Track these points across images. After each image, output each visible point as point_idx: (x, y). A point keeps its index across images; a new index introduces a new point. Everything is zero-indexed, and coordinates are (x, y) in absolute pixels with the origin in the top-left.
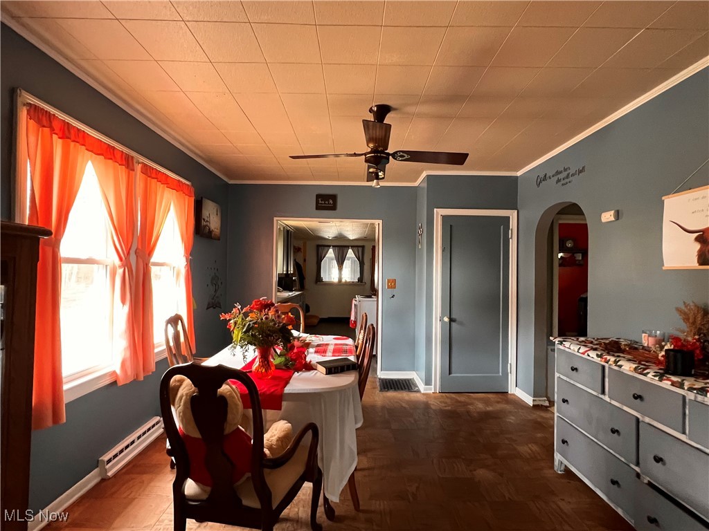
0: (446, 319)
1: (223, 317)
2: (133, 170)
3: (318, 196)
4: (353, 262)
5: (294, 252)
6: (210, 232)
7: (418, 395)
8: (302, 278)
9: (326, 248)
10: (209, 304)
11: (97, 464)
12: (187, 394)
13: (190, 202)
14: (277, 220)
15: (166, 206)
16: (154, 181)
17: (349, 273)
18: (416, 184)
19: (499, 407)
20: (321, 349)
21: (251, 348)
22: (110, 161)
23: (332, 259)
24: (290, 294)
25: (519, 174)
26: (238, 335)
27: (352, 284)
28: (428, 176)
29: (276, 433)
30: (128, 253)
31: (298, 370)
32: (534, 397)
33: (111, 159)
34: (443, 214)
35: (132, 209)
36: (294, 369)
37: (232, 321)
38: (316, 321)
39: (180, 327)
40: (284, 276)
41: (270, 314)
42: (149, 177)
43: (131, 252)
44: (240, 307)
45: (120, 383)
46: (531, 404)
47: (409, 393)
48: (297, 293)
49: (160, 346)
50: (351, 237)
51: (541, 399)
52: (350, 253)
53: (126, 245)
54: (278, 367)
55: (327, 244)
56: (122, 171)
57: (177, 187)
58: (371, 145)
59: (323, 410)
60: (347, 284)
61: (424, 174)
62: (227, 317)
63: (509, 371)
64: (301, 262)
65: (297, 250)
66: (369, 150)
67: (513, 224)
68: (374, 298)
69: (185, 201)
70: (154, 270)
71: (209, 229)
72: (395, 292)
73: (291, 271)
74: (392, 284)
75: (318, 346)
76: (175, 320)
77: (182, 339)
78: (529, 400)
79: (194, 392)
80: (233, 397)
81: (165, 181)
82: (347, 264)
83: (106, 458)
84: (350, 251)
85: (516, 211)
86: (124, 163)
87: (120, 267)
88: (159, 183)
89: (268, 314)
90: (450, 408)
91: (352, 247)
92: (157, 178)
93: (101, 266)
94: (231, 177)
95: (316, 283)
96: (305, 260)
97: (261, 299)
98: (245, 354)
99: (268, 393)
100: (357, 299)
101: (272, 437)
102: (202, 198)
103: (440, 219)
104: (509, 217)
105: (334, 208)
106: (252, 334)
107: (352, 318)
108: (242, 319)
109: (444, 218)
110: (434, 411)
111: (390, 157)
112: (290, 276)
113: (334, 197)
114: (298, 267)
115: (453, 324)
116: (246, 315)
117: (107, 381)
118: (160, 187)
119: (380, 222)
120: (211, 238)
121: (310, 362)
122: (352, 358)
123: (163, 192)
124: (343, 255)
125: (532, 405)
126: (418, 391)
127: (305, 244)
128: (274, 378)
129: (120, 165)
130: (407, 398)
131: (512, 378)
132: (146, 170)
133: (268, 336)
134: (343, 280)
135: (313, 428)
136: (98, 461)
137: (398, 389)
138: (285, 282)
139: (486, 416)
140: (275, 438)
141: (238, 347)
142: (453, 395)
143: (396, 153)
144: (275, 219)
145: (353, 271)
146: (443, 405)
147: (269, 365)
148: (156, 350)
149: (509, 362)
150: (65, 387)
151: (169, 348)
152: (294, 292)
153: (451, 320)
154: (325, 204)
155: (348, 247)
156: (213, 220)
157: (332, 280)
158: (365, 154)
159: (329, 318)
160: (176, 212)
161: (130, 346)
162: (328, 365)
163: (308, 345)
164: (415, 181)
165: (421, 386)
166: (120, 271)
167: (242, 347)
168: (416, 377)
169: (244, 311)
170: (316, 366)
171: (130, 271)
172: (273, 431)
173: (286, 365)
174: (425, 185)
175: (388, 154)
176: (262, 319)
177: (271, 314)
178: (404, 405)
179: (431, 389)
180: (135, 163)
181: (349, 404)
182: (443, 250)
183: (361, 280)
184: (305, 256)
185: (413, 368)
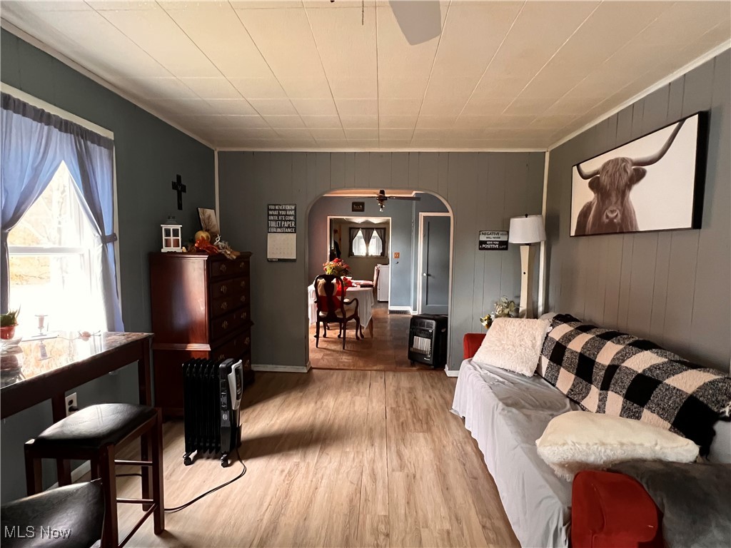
0: (425, 275)
3: (353, 204)
4: (377, 241)
8: (340, 252)
9: (357, 230)
17: (374, 249)
23: (361, 239)
27: (377, 257)
34: (424, 215)
50: (376, 223)
52: (375, 233)
55: (357, 227)
60: (373, 257)
64: (338, 241)
68: (387, 265)
72: (398, 260)
74: (397, 255)
82: (372, 242)
91: (376, 229)
95: (349, 256)
100: (378, 265)
103: (422, 218)
105: (362, 211)
113: (363, 204)
119: (390, 218)
124: (369, 236)
126: (410, 314)
130: (402, 316)
134: (370, 255)
137: (400, 314)
144: (328, 217)
145: (377, 247)
153: (428, 275)
154: (357, 208)
155: (373, 229)
168: (409, 308)
179: (416, 313)
182: (424, 236)
183: (383, 254)
185: (409, 305)
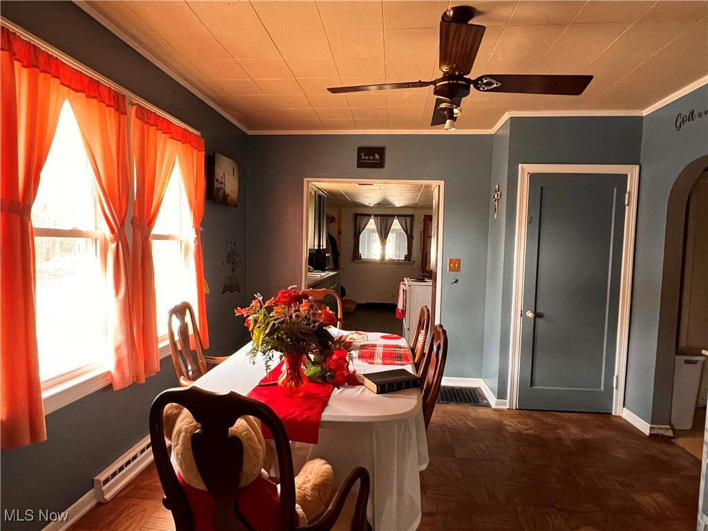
0: (530, 314)
1: (239, 312)
2: (125, 114)
3: (360, 150)
4: (399, 235)
5: (327, 222)
6: (225, 196)
7: (488, 410)
8: (336, 254)
9: (367, 218)
10: (224, 287)
11: (91, 484)
12: (186, 429)
13: (199, 158)
14: (308, 182)
15: (169, 162)
16: (153, 129)
17: (394, 249)
18: (493, 131)
19: (602, 433)
20: (367, 353)
21: (277, 354)
22: (94, 101)
23: (373, 232)
24: (323, 274)
25: (645, 112)
26: (259, 337)
27: (398, 263)
28: (511, 118)
29: (311, 477)
30: (122, 223)
31: (339, 385)
32: (651, 424)
33: (95, 98)
34: (531, 172)
35: (125, 166)
36: (333, 384)
37: (250, 318)
38: (353, 307)
39: (188, 319)
40: (315, 252)
41: (301, 309)
42: (146, 123)
43: (126, 220)
44: (261, 298)
45: (117, 387)
46: (647, 431)
47: (477, 408)
48: (331, 273)
49: (164, 340)
50: (398, 204)
51: (662, 426)
52: (396, 224)
53: (119, 214)
54: (311, 379)
55: (367, 213)
56: (110, 113)
57: (184, 138)
58: (445, 69)
59: (375, 447)
60: (392, 262)
61: (506, 116)
62: (244, 312)
63: (615, 386)
64: (335, 235)
65: (331, 220)
66: (441, 75)
67: (632, 185)
68: (430, 282)
69: (192, 155)
70: (156, 245)
71: (224, 193)
72: (458, 275)
73: (324, 245)
74: (455, 266)
75: (363, 347)
76: (181, 310)
77: (191, 331)
78: (644, 427)
79: (196, 428)
80: (251, 439)
81: (168, 129)
82: (391, 237)
83: (102, 477)
84: (396, 221)
85: (637, 167)
86: (113, 104)
87: (112, 241)
88: (159, 132)
89: (299, 311)
90: (533, 432)
91: (398, 216)
92: (156, 125)
93: (90, 239)
94: (251, 128)
95: (353, 260)
96: (340, 233)
97: (289, 288)
98: (269, 363)
99: (299, 419)
100: (406, 282)
101: (305, 483)
102: (214, 153)
103: (527, 178)
104: (627, 175)
105: (380, 165)
106: (278, 336)
107: (400, 306)
108: (265, 315)
109: (534, 177)
110: (512, 434)
111: (472, 86)
112: (322, 252)
113: (381, 151)
114: (331, 240)
115: (539, 321)
116: (269, 309)
117: (101, 385)
118: (161, 137)
119: (442, 183)
120: (228, 205)
121: (354, 372)
122: (409, 368)
123: (165, 143)
124: (386, 226)
125: (648, 434)
126: (488, 406)
127: (340, 213)
128: (308, 396)
129: (107, 106)
130: (473, 414)
131: (618, 395)
132: (142, 113)
133: (299, 340)
134: (387, 258)
135: (362, 475)
136: (93, 480)
137: (461, 401)
138: (317, 260)
139: (584, 447)
140: (308, 486)
141: (260, 354)
142: (536, 414)
143: (480, 78)
144: (305, 180)
145: (398, 246)
146: (523, 427)
147: (300, 378)
148: (161, 345)
149: (616, 374)
150: (45, 395)
151: (173, 343)
152: (327, 272)
153: (537, 315)
154: (369, 159)
155: (393, 216)
156: (229, 182)
157: (373, 257)
158: (434, 83)
159: (368, 303)
160: (182, 170)
161: (127, 341)
162: (380, 380)
163: (348, 346)
164: (491, 127)
165: (492, 400)
166: (113, 246)
167: (264, 353)
168: (485, 386)
169: (266, 305)
170: (363, 380)
171: (125, 246)
172: (307, 474)
173: (323, 377)
174: (507, 132)
175: (469, 81)
176: (291, 317)
177: (304, 308)
178: (471, 424)
179: (505, 404)
180: (127, 105)
181: (410, 436)
182: (530, 221)
183: (408, 257)
184: (340, 227)
185: (479, 374)
